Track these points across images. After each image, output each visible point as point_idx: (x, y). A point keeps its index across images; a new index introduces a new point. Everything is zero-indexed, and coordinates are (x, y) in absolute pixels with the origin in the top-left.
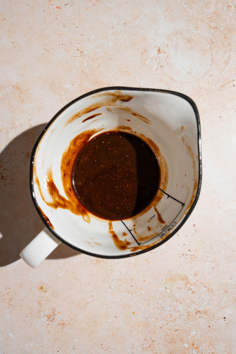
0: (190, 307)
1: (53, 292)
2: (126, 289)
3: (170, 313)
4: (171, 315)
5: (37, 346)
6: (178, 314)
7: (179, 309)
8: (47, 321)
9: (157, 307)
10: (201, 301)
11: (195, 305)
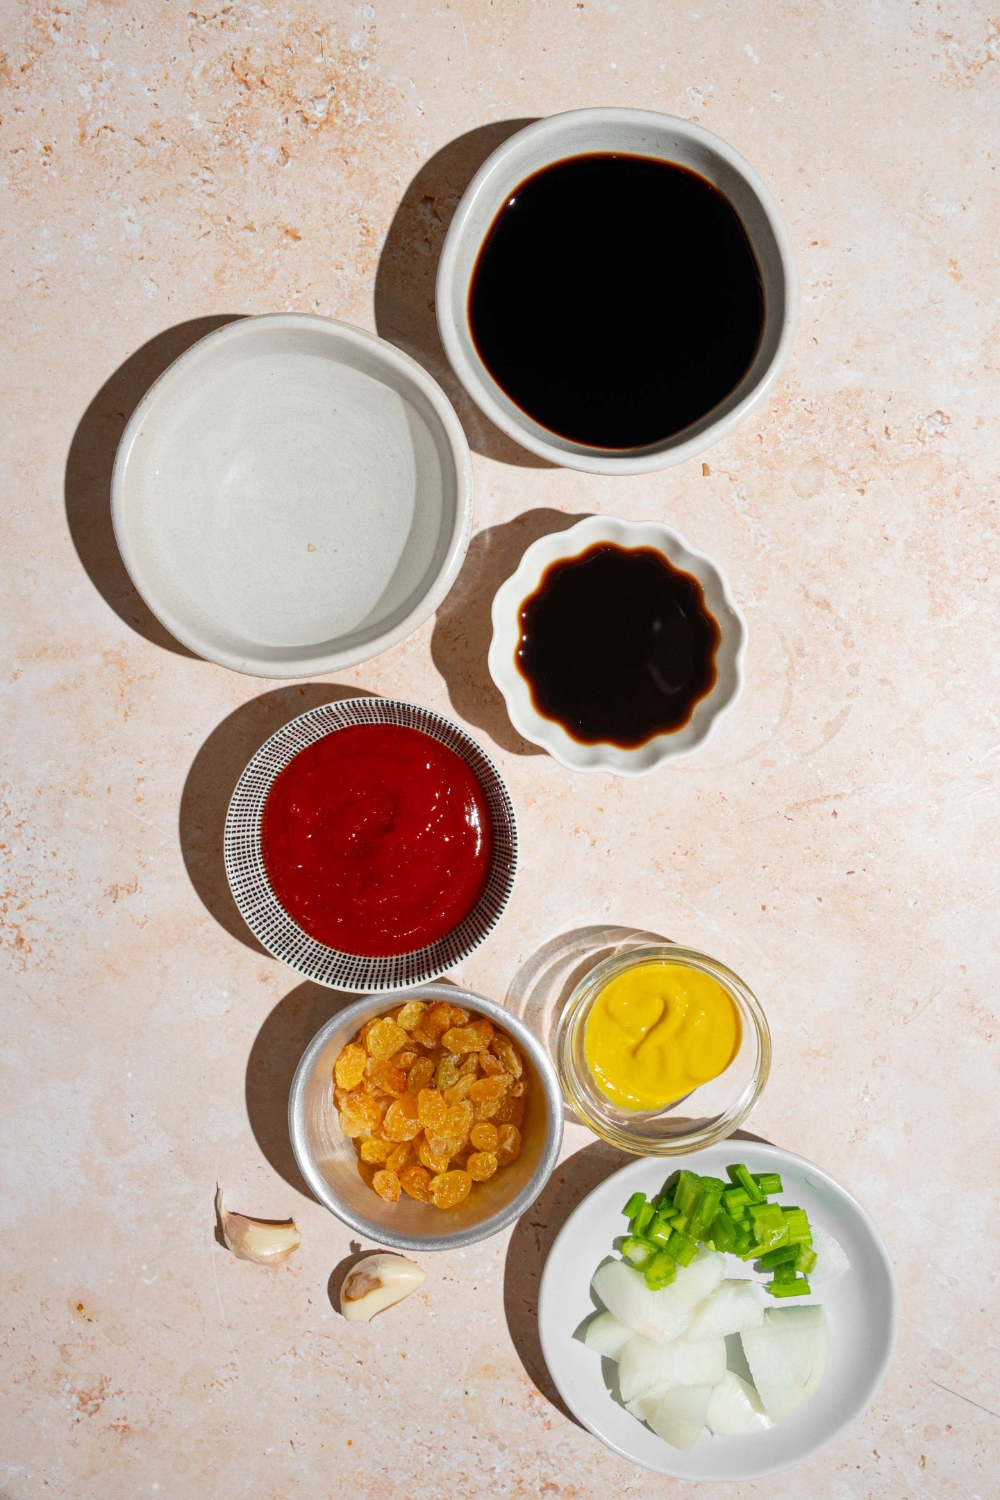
0: (528, 1467)
1: (114, 1328)
2: (341, 1368)
3: (464, 1470)
4: (463, 1477)
5: (29, 1477)
6: (486, 1479)
7: (493, 1465)
8: (78, 1409)
9: (425, 1443)
10: (567, 1456)
11: (545, 1463)
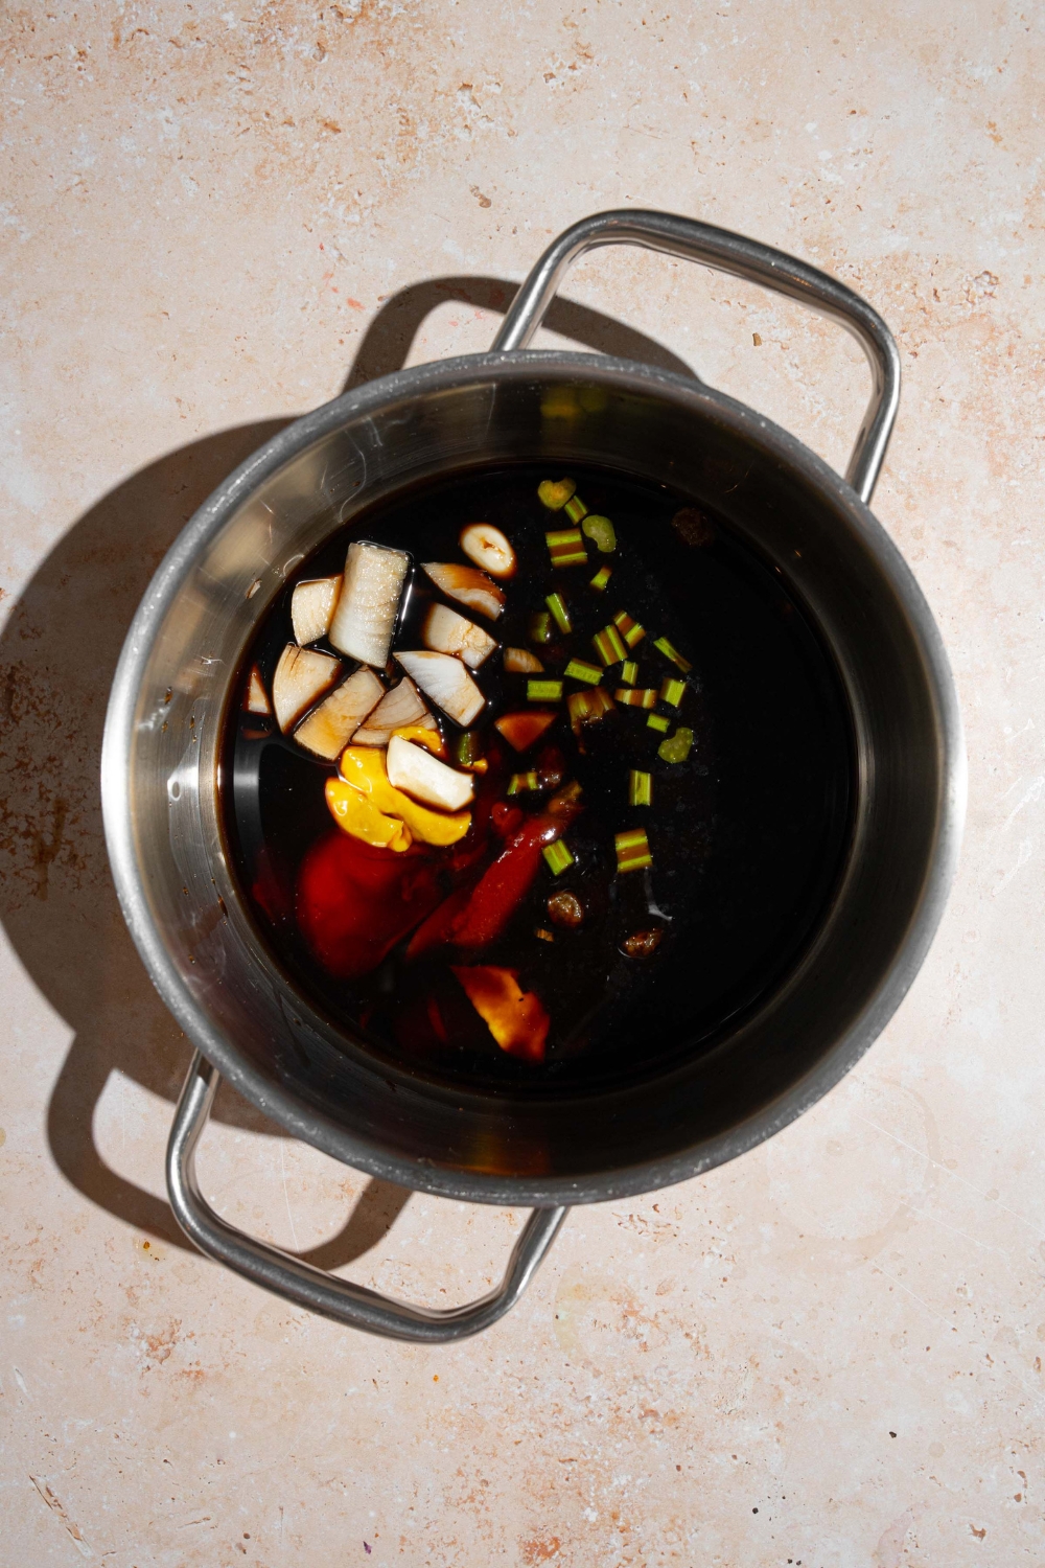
0: (625, 1393)
1: (183, 1266)
2: (423, 1297)
3: (557, 1400)
4: (556, 1408)
5: (99, 1431)
6: (581, 1409)
7: (587, 1394)
8: (148, 1355)
9: (515, 1374)
10: (666, 1379)
11: (643, 1388)
